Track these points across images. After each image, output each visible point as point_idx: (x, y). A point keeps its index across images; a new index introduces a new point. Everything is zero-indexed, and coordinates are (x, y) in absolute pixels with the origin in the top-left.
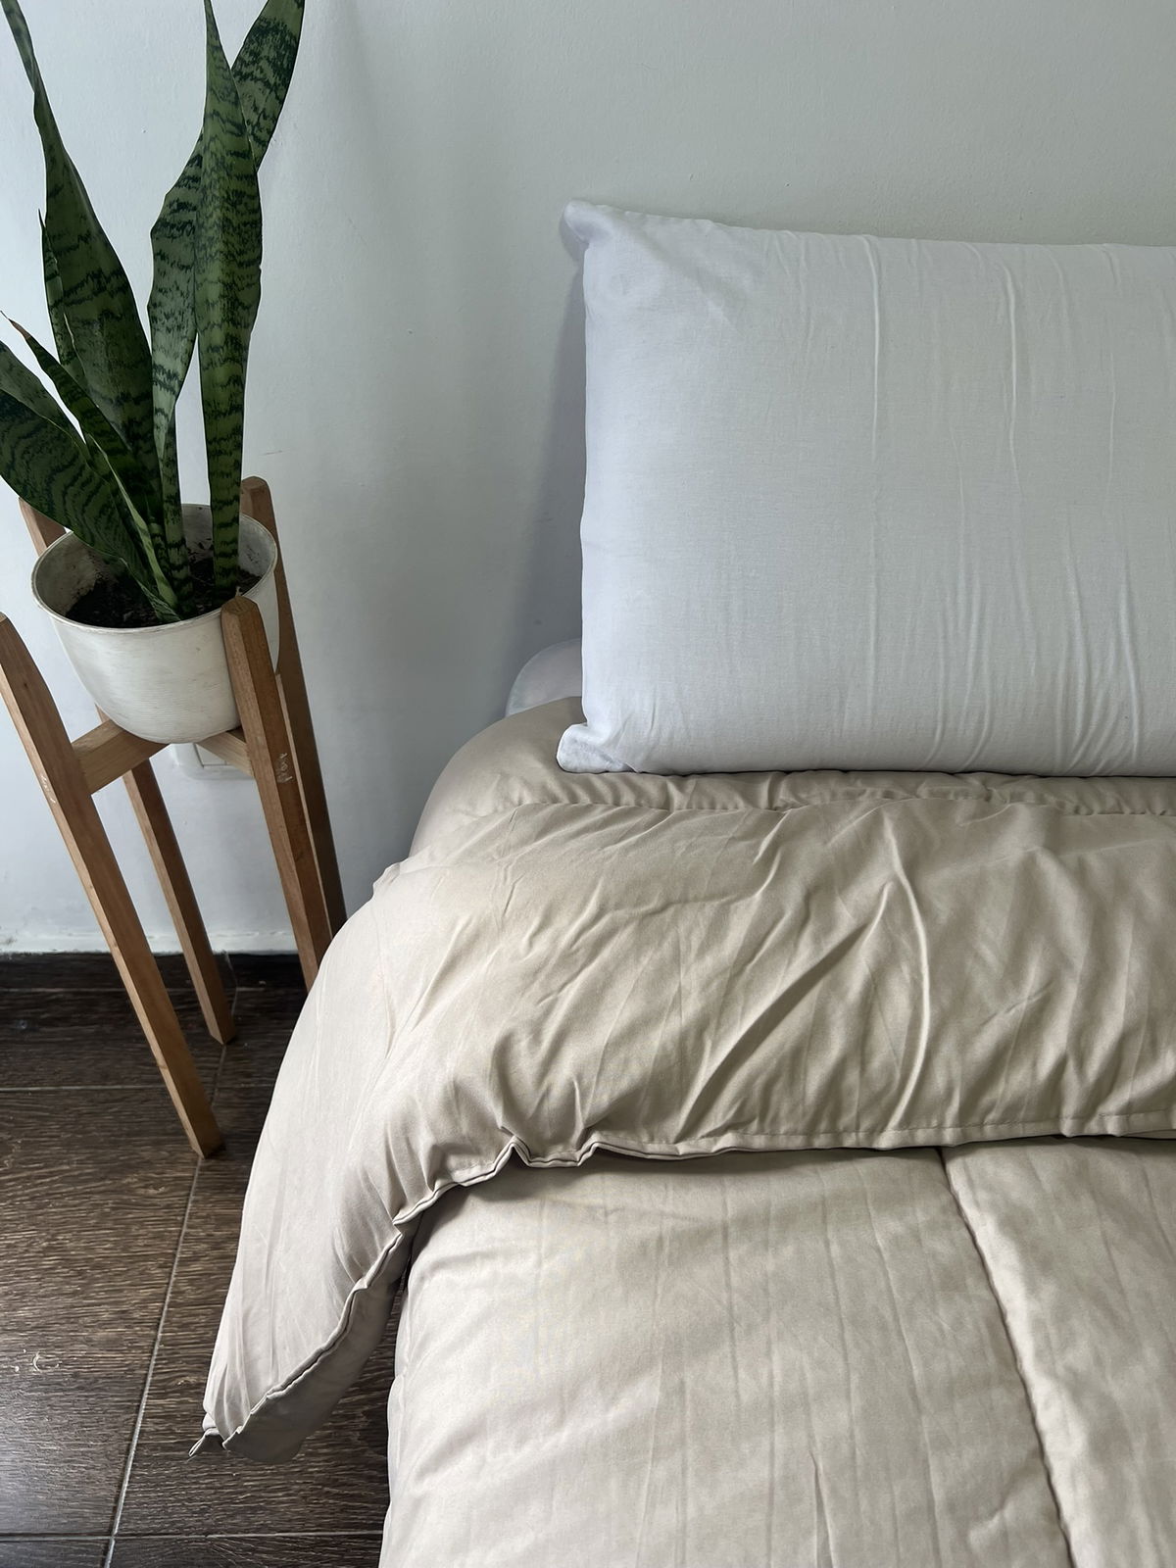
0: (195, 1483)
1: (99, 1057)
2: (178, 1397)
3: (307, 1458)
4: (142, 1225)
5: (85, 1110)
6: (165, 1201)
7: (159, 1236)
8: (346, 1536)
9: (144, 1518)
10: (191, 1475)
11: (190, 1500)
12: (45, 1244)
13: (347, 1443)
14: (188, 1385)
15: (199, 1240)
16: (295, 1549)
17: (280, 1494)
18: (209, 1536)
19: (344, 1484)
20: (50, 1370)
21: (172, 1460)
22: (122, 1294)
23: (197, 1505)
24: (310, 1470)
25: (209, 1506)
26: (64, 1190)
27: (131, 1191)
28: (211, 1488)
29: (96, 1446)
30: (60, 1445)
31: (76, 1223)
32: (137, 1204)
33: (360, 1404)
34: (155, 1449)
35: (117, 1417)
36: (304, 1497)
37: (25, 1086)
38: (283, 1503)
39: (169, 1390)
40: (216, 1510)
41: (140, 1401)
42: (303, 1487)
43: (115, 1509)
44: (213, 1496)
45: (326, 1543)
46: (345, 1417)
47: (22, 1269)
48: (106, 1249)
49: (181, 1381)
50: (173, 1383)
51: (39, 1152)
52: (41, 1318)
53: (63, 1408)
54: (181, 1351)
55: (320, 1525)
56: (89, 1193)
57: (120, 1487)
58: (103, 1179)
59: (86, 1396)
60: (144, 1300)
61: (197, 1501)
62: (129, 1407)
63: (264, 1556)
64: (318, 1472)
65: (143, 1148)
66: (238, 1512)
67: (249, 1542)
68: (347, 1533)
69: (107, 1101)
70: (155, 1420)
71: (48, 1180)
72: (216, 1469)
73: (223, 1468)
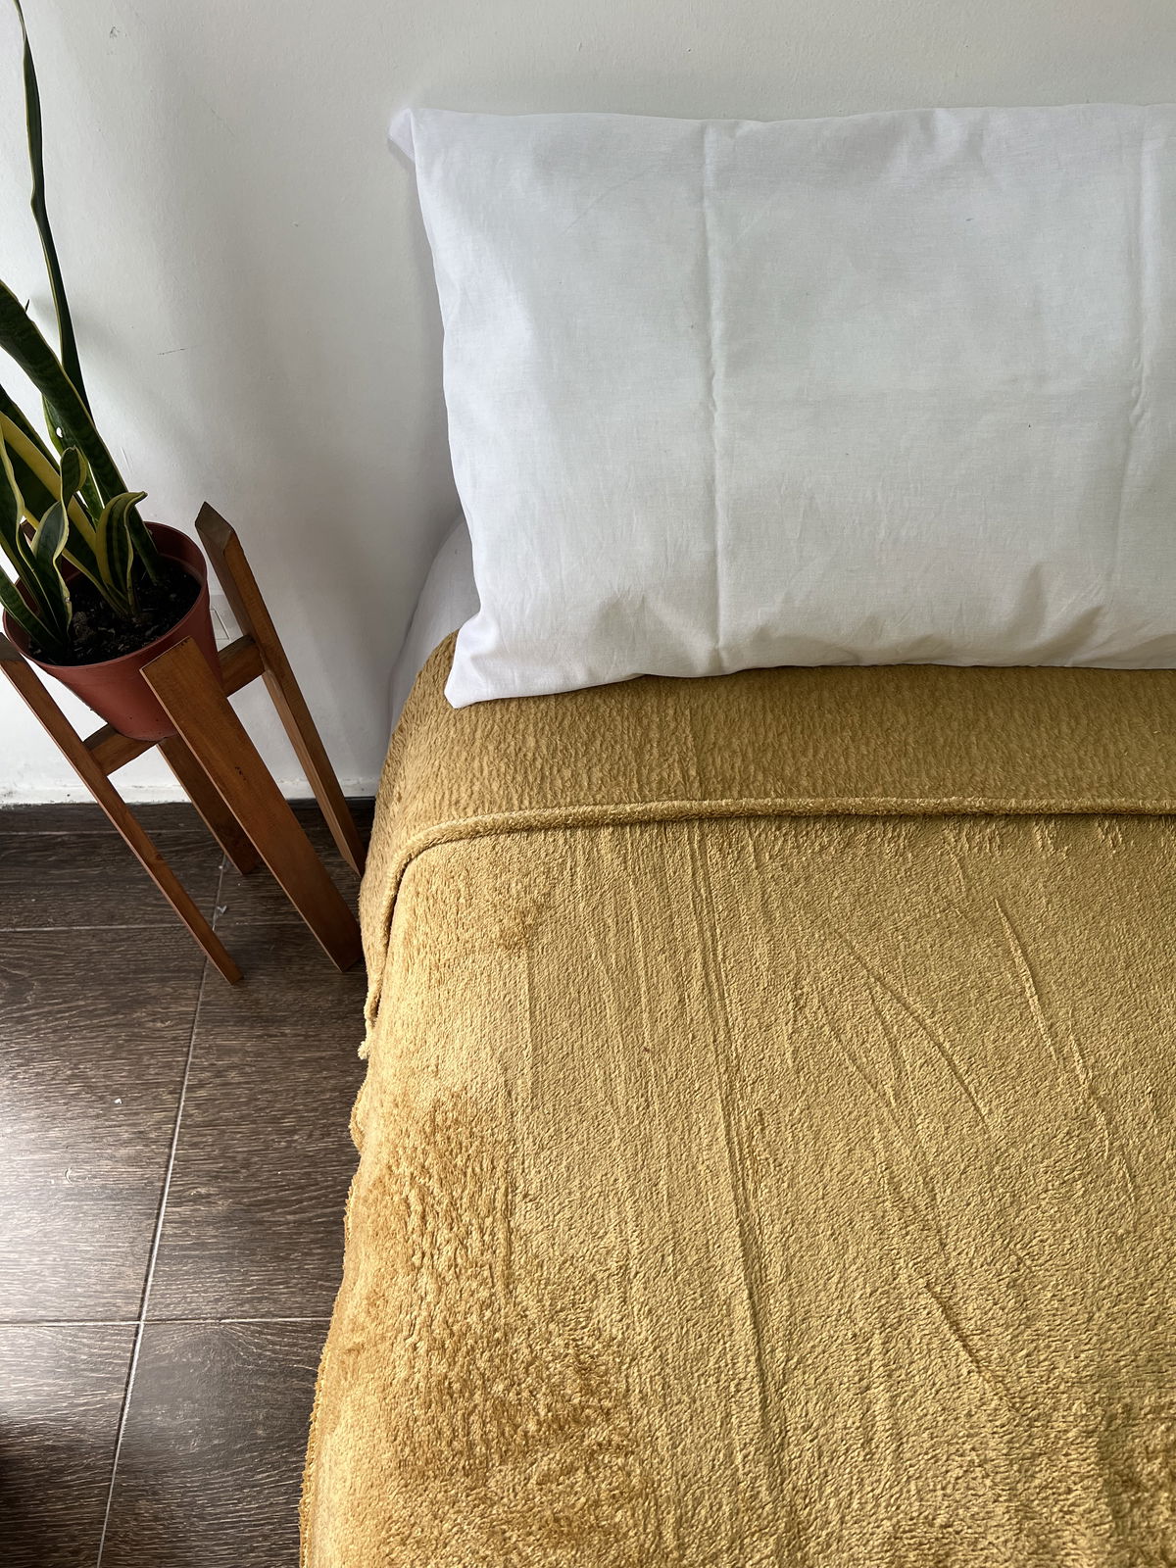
0: (208, 1278)
1: (104, 898)
2: (192, 1205)
3: (303, 1257)
4: (152, 1055)
5: (95, 949)
6: (173, 1034)
7: (168, 1066)
9: (169, 1304)
10: (206, 1271)
11: (205, 1292)
12: (69, 1072)
14: (200, 1196)
15: (204, 1069)
16: (295, 1331)
17: (281, 1287)
18: (223, 1321)
20: (81, 1183)
21: (188, 1258)
22: (139, 1117)
23: (212, 1296)
24: (307, 1267)
25: (222, 1297)
26: (82, 1024)
27: (140, 1025)
28: (223, 1282)
29: (125, 1247)
30: (91, 1246)
31: (95, 1053)
32: (147, 1036)
34: (174, 1249)
35: (141, 1222)
36: (303, 1290)
37: (40, 926)
38: (284, 1294)
39: (183, 1200)
40: (228, 1300)
41: (159, 1209)
42: (301, 1281)
43: (143, 1299)
44: (225, 1289)
45: (321, 1327)
47: (51, 1094)
48: (122, 1077)
49: (193, 1192)
50: (187, 1193)
51: (57, 989)
52: (71, 1137)
53: (94, 1215)
54: (192, 1167)
55: (315, 1313)
56: (103, 1026)
57: (146, 1280)
58: (115, 1014)
59: (115, 1205)
60: (159, 1122)
61: (211, 1292)
62: (151, 1214)
63: (269, 1337)
65: (149, 985)
66: (249, 1301)
67: (257, 1326)
69: (114, 941)
70: (174, 1225)
71: (67, 1014)
72: (227, 1267)
73: (232, 1265)
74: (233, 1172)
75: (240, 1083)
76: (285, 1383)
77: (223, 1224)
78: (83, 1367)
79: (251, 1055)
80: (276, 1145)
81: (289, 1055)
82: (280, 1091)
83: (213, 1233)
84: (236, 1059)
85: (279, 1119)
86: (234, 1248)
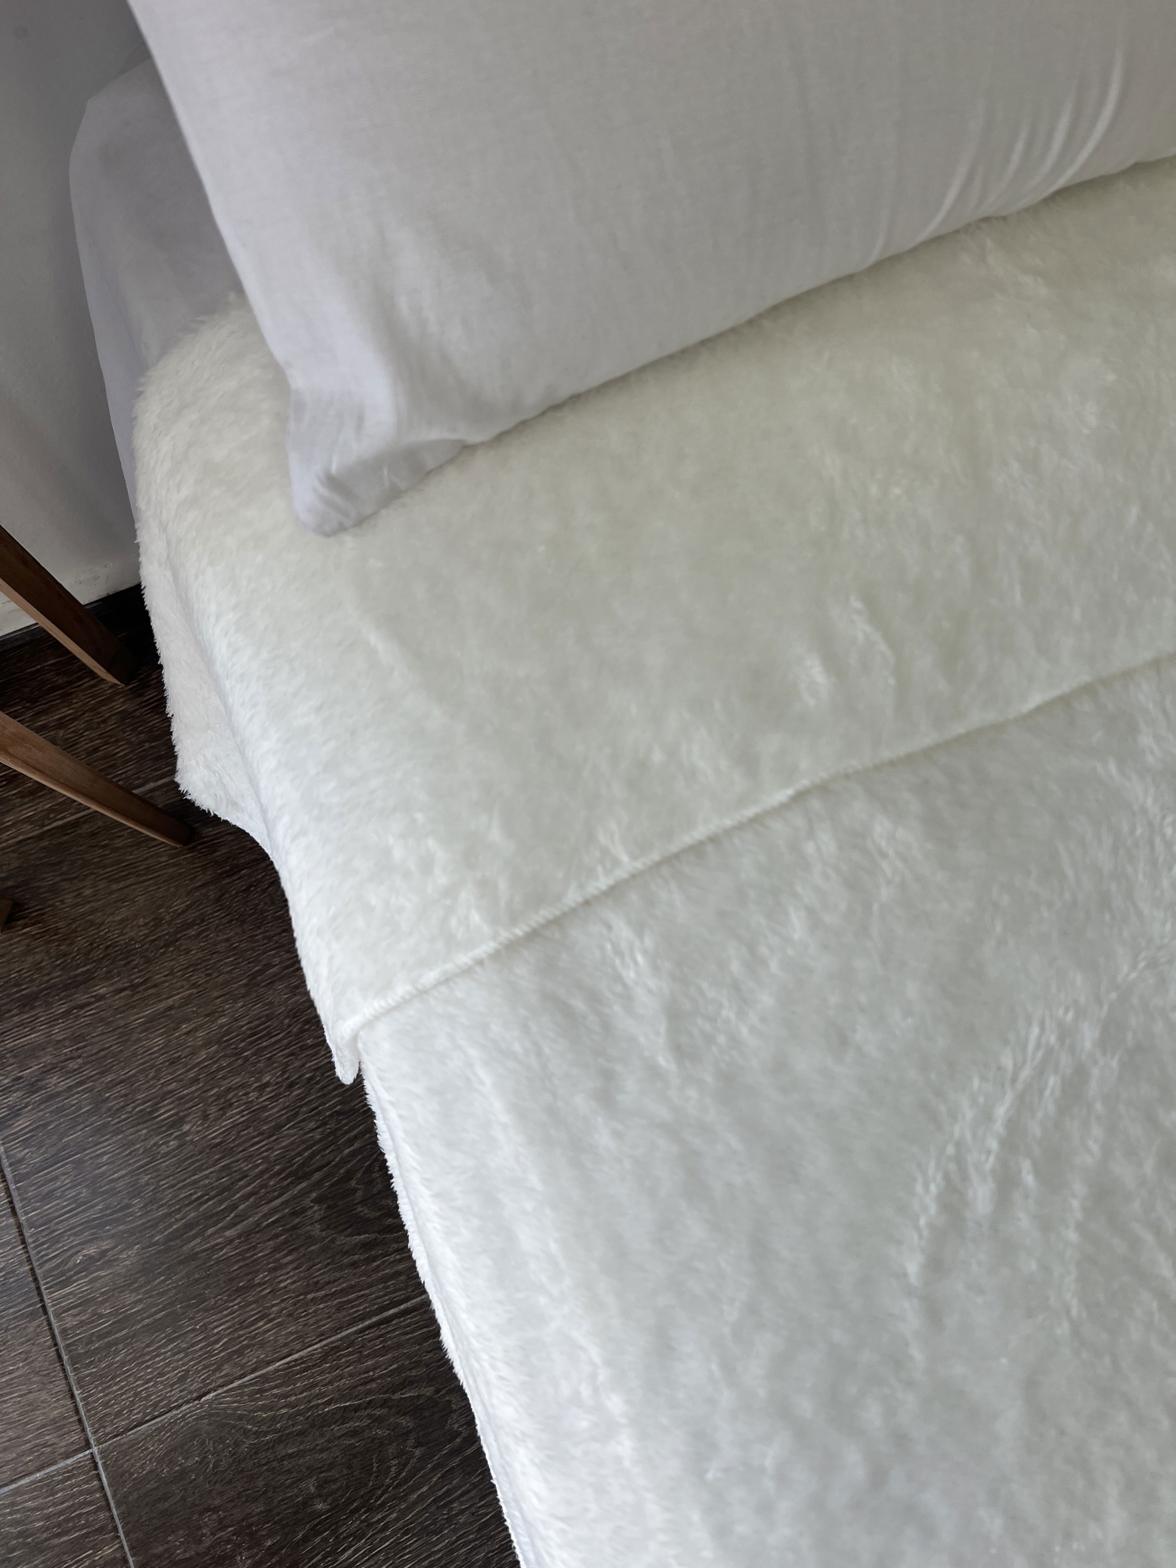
0: (157, 1356)
2: (86, 1276)
3: (273, 1275)
8: (356, 1332)
9: (119, 1414)
11: (161, 1375)
13: (310, 1240)
14: (91, 1259)
16: (305, 1369)
17: (260, 1324)
18: (203, 1399)
19: (328, 1283)
21: (116, 1344)
23: (172, 1376)
24: (282, 1285)
25: (187, 1371)
28: (179, 1352)
29: (21, 1368)
34: (91, 1342)
35: (25, 1328)
36: (290, 1315)
38: (268, 1331)
39: (69, 1274)
40: (196, 1372)
41: (42, 1300)
42: (283, 1305)
43: (80, 1421)
44: (187, 1359)
49: (78, 1259)
50: (70, 1264)
54: (61, 1226)
55: (322, 1335)
57: (72, 1396)
61: (169, 1372)
62: (32, 1313)
64: (292, 1283)
66: (228, 1359)
67: (252, 1385)
68: (355, 1329)
70: (73, 1312)
72: (174, 1332)
73: (181, 1327)
74: (122, 1209)
75: (70, 1088)
76: (322, 1435)
77: (142, 1280)
78: (45, 1536)
79: (67, 1043)
80: (164, 1149)
81: (122, 1023)
82: (134, 1075)
83: (134, 1298)
84: (48, 1059)
85: (150, 1113)
86: (172, 1304)
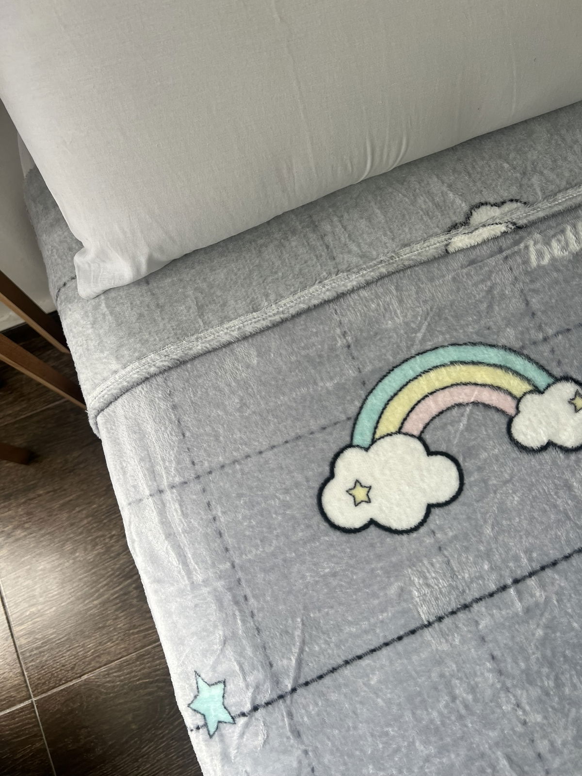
2: (31, 621)
3: (115, 621)
8: (152, 648)
9: (44, 684)
10: (58, 655)
11: (63, 666)
13: (132, 606)
16: (128, 664)
17: (109, 643)
19: (140, 626)
23: (69, 667)
24: (119, 626)
25: (75, 664)
33: (130, 585)
34: (32, 651)
36: (122, 640)
38: (113, 646)
39: (24, 619)
40: (79, 665)
42: (119, 635)
43: (27, 686)
45: (143, 655)
46: (125, 594)
50: (24, 616)
57: (24, 675)
63: (115, 674)
64: (124, 625)
66: (94, 659)
76: (136, 695)
79: (24, 516)
80: (67, 564)
81: (49, 507)
84: (16, 523)
86: (69, 634)
